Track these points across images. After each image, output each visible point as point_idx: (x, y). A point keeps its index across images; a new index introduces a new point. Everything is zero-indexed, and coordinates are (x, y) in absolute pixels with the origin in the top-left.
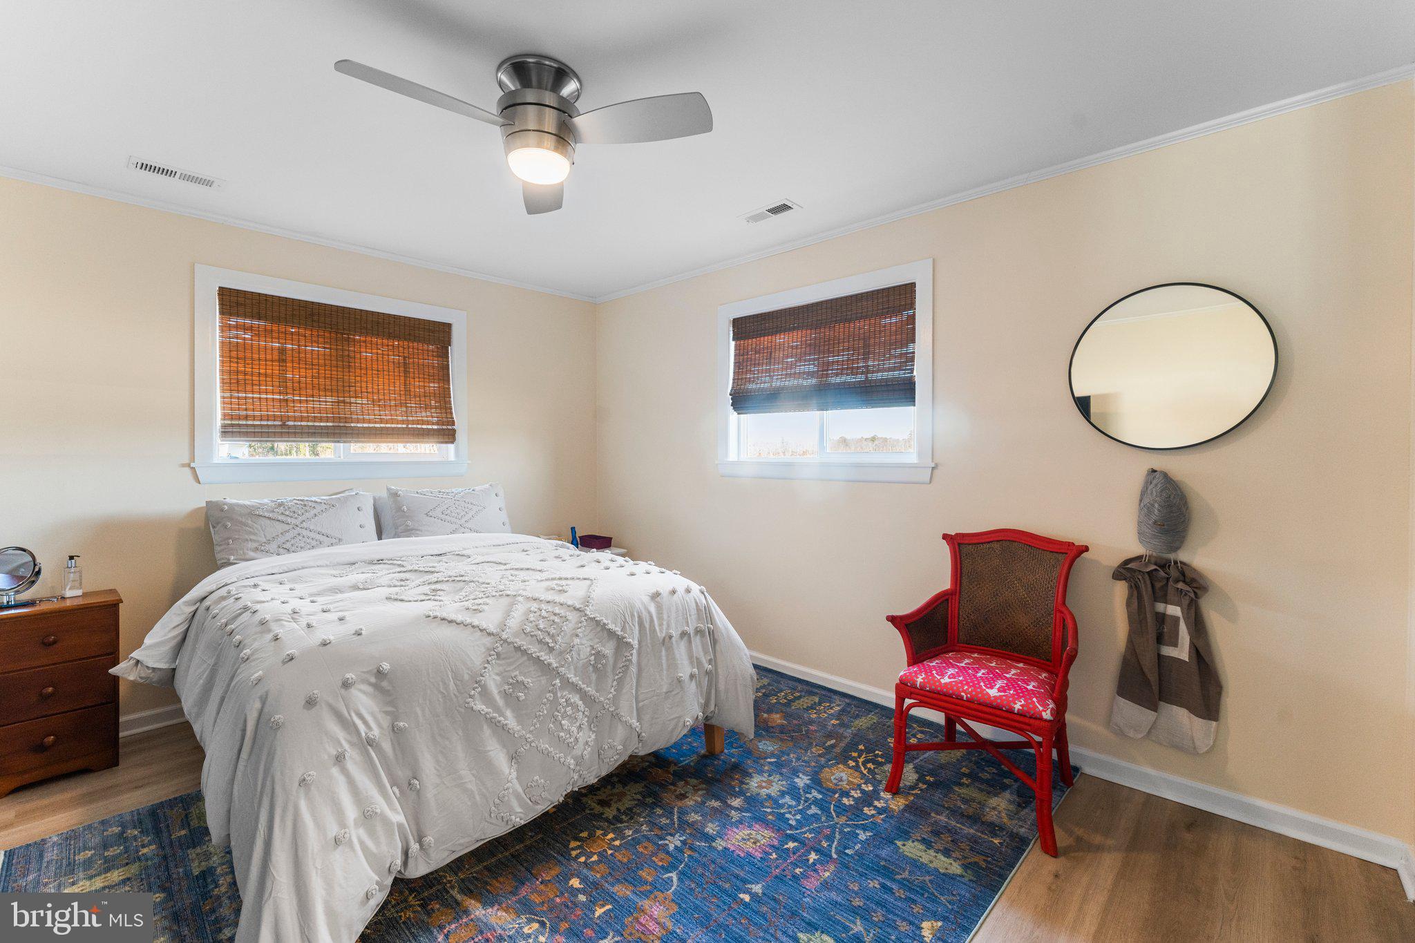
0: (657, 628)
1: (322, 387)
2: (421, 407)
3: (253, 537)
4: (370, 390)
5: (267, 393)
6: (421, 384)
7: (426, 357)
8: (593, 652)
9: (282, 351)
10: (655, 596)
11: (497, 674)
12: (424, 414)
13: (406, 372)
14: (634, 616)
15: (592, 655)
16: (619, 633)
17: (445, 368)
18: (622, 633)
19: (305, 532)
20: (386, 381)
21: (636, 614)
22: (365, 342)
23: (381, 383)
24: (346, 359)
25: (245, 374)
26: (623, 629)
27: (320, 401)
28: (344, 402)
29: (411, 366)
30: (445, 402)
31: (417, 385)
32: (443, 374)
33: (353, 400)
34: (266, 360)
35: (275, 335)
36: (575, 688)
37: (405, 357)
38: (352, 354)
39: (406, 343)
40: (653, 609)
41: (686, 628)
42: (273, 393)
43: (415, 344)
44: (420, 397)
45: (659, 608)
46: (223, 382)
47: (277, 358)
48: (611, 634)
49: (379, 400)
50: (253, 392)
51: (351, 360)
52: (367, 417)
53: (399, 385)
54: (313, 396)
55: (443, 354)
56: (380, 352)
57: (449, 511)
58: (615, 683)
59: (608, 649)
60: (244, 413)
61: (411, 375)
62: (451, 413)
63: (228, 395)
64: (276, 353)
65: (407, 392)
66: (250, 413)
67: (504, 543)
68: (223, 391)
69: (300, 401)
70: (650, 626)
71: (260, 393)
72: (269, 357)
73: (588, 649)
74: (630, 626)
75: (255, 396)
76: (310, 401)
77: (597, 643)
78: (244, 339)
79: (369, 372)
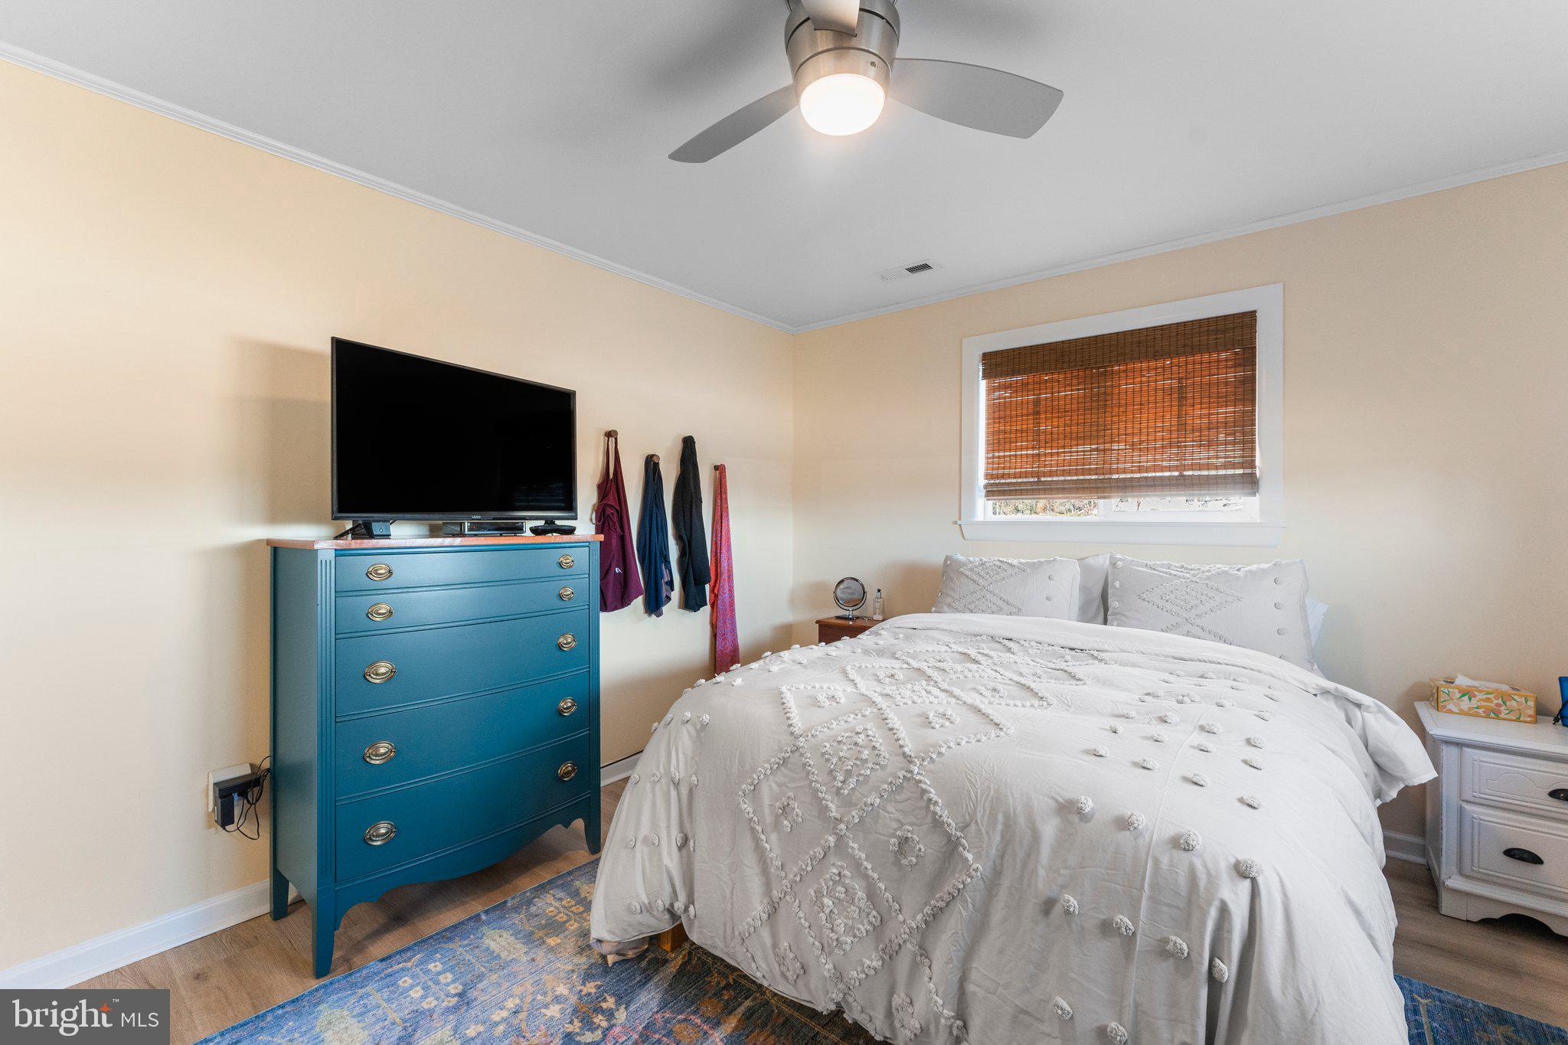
0: (1042, 872)
1: (1074, 435)
2: (1200, 446)
3: (952, 593)
4: (1129, 431)
5: (1022, 450)
6: (1204, 412)
7: (1215, 371)
8: (898, 833)
9: (1037, 402)
10: (1069, 810)
11: (776, 783)
12: (1204, 454)
13: (1182, 398)
14: (996, 820)
15: (893, 835)
16: (952, 830)
17: (1251, 380)
18: (959, 834)
19: (988, 596)
20: (1152, 416)
21: (1000, 818)
22: (1126, 371)
23: (1144, 419)
24: (1102, 398)
25: (1005, 433)
26: (964, 828)
27: (1071, 452)
28: (1097, 450)
29: (1190, 389)
30: (1244, 434)
31: (1197, 415)
32: (1246, 391)
33: (1108, 446)
34: (1022, 416)
35: (1031, 387)
36: (857, 865)
37: (1180, 379)
38: (1109, 390)
39: (1182, 359)
40: (1049, 829)
41: (1124, 920)
42: (1027, 449)
43: (1198, 357)
44: (1201, 430)
45: (1065, 837)
46: (988, 443)
47: (1031, 411)
48: (937, 824)
49: (1141, 442)
50: (1010, 450)
51: (1109, 397)
52: (1121, 466)
53: (1170, 419)
54: (1064, 447)
55: (1247, 357)
56: (1144, 379)
57: (1172, 596)
58: (927, 910)
59: (926, 845)
60: (1001, 472)
61: (1190, 401)
62: (1253, 449)
63: (990, 455)
64: (1031, 406)
65: (1182, 426)
66: (1006, 471)
67: (1193, 657)
68: (988, 452)
69: (1052, 454)
70: (1028, 856)
71: (1016, 450)
72: (1025, 411)
73: (895, 825)
74: (979, 830)
75: (1012, 453)
76: (1061, 453)
77: (912, 824)
78: (1005, 398)
79: (1130, 409)
